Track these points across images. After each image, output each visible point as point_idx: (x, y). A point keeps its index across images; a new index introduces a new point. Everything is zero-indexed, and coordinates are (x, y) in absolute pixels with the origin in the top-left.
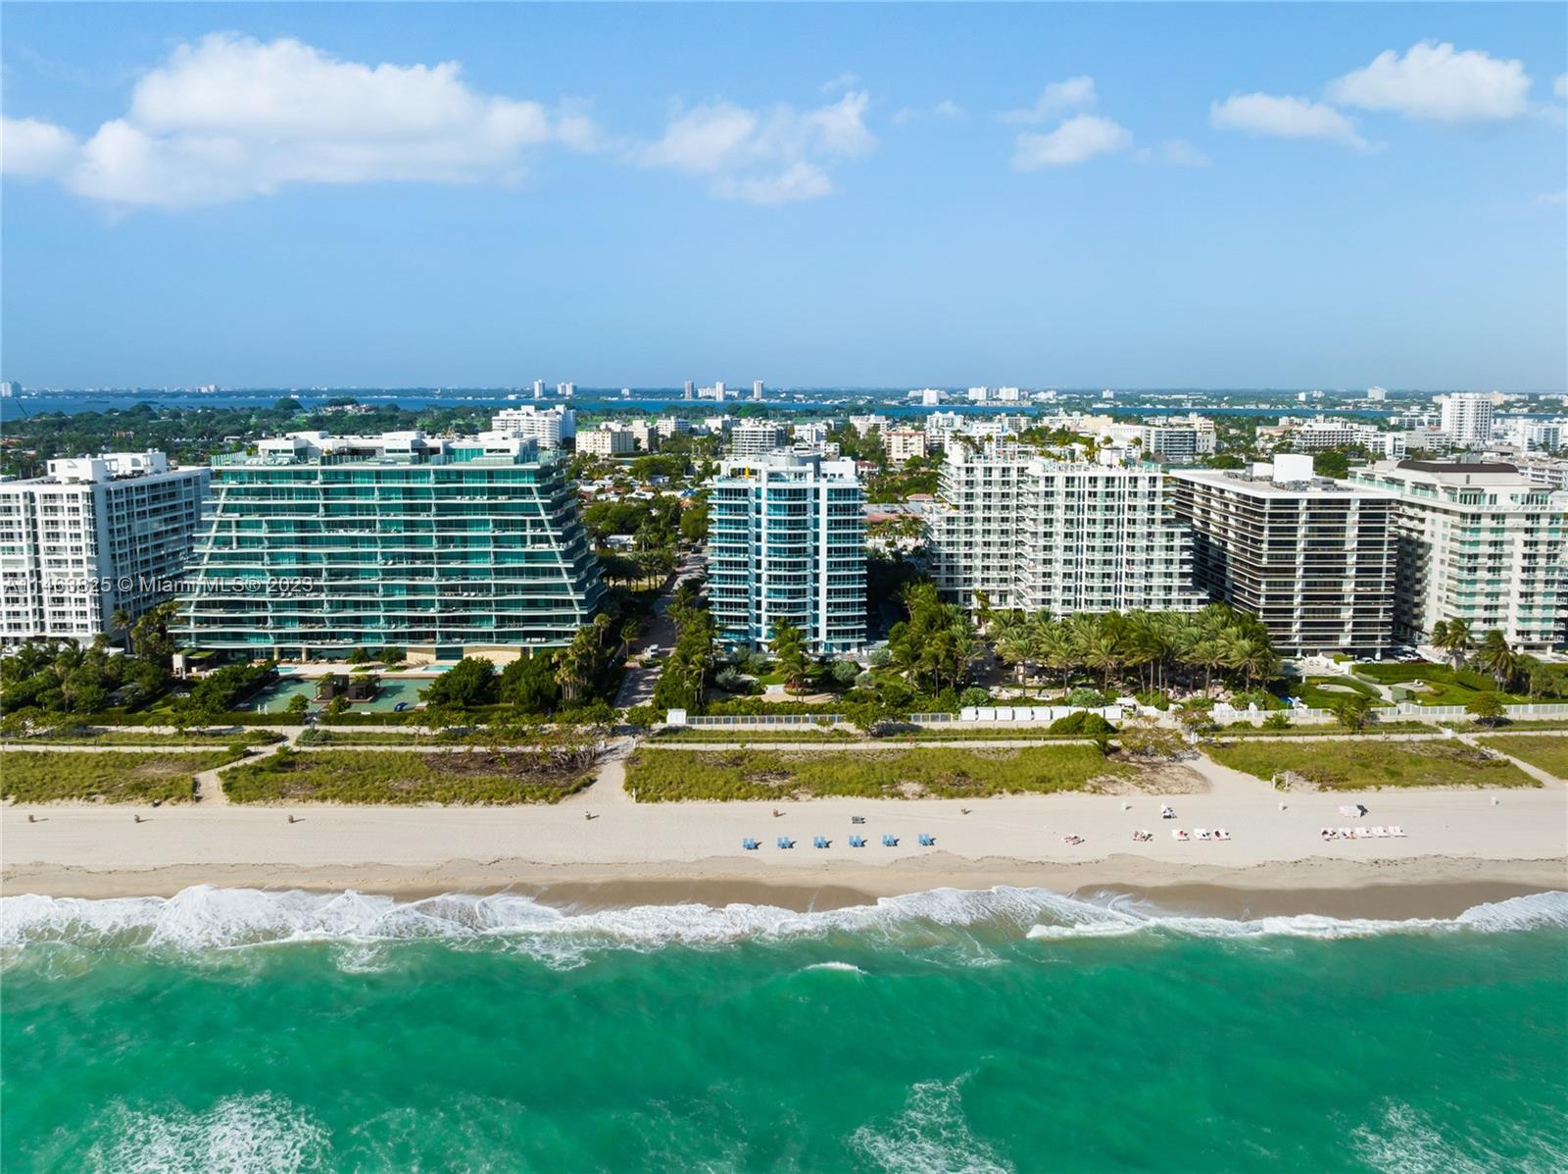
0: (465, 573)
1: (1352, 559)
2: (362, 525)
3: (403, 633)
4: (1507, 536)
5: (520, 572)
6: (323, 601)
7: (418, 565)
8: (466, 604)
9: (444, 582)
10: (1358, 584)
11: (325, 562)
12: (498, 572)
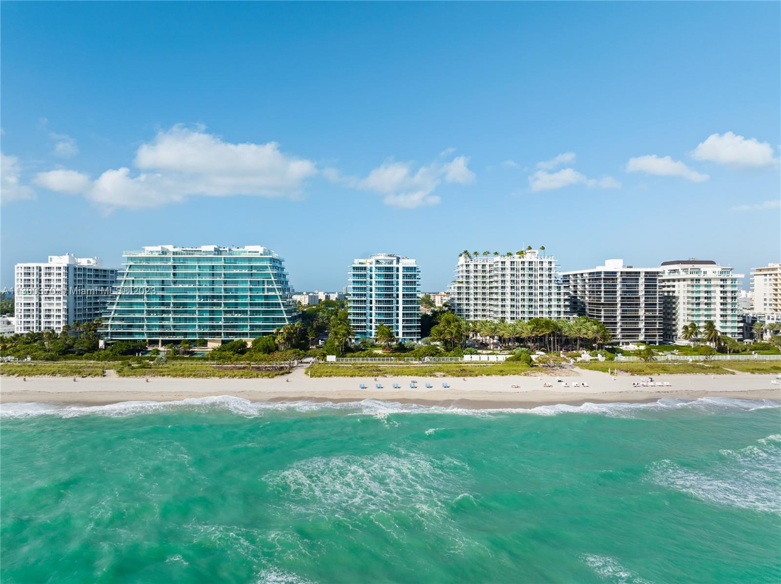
0: (236, 305)
1: (642, 300)
2: (190, 282)
3: (206, 333)
4: (712, 289)
5: (262, 304)
6: (170, 318)
7: (215, 301)
8: (236, 319)
9: (226, 309)
10: (646, 310)
11: (172, 299)
12: (251, 304)
